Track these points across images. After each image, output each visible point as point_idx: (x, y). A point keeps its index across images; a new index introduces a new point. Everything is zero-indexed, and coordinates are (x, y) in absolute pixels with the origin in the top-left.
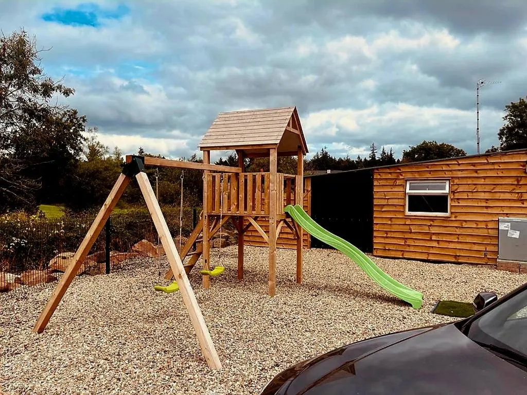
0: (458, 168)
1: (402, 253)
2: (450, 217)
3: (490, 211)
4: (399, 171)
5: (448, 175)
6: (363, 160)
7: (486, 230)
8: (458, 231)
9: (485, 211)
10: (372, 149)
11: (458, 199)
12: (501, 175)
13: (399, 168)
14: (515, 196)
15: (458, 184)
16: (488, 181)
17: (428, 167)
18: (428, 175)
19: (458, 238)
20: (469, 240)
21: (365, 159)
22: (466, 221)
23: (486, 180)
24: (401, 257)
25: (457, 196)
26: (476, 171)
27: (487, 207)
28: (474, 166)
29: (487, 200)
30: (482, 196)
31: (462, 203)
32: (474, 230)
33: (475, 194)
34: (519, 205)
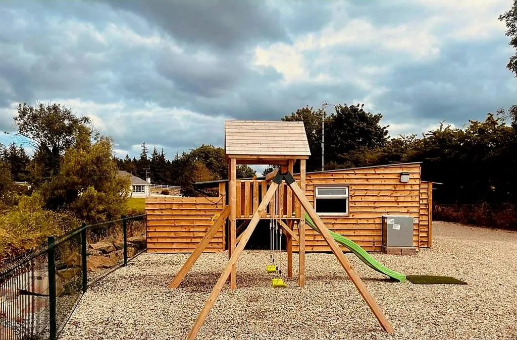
0: (354, 177)
1: (312, 247)
2: (348, 216)
3: (377, 210)
4: (309, 178)
5: (348, 182)
6: (132, 160)
7: (374, 225)
8: (355, 227)
9: (373, 210)
10: (143, 148)
11: (355, 202)
12: (384, 183)
13: (309, 176)
14: (393, 199)
15: (355, 190)
16: (375, 188)
17: (332, 176)
18: (332, 182)
19: (354, 232)
20: (362, 233)
21: (135, 159)
22: (360, 219)
23: (374, 187)
24: (311, 251)
25: (354, 199)
26: (367, 179)
27: (375, 208)
28: (366, 175)
29: (375, 202)
30: (371, 199)
31: (358, 205)
32: (366, 225)
33: (366, 197)
34: (395, 205)
